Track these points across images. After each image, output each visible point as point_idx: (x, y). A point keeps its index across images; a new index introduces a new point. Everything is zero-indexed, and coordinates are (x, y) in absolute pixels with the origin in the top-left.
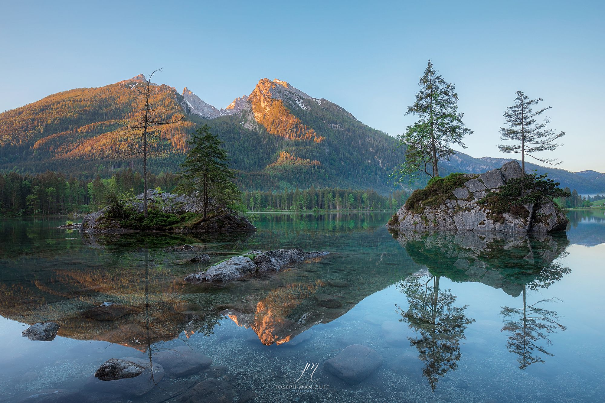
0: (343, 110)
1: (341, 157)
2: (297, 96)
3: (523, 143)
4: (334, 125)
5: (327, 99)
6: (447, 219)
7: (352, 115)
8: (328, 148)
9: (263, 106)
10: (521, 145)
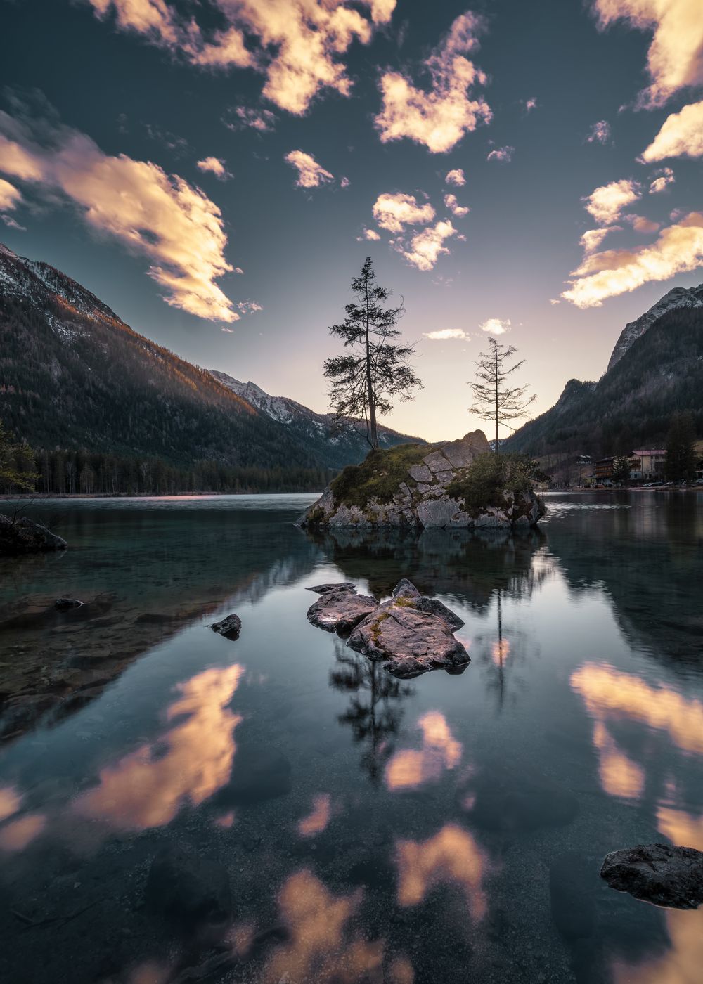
1: (87, 388)
3: (497, 407)
6: (405, 512)
8: (59, 369)
10: (494, 410)
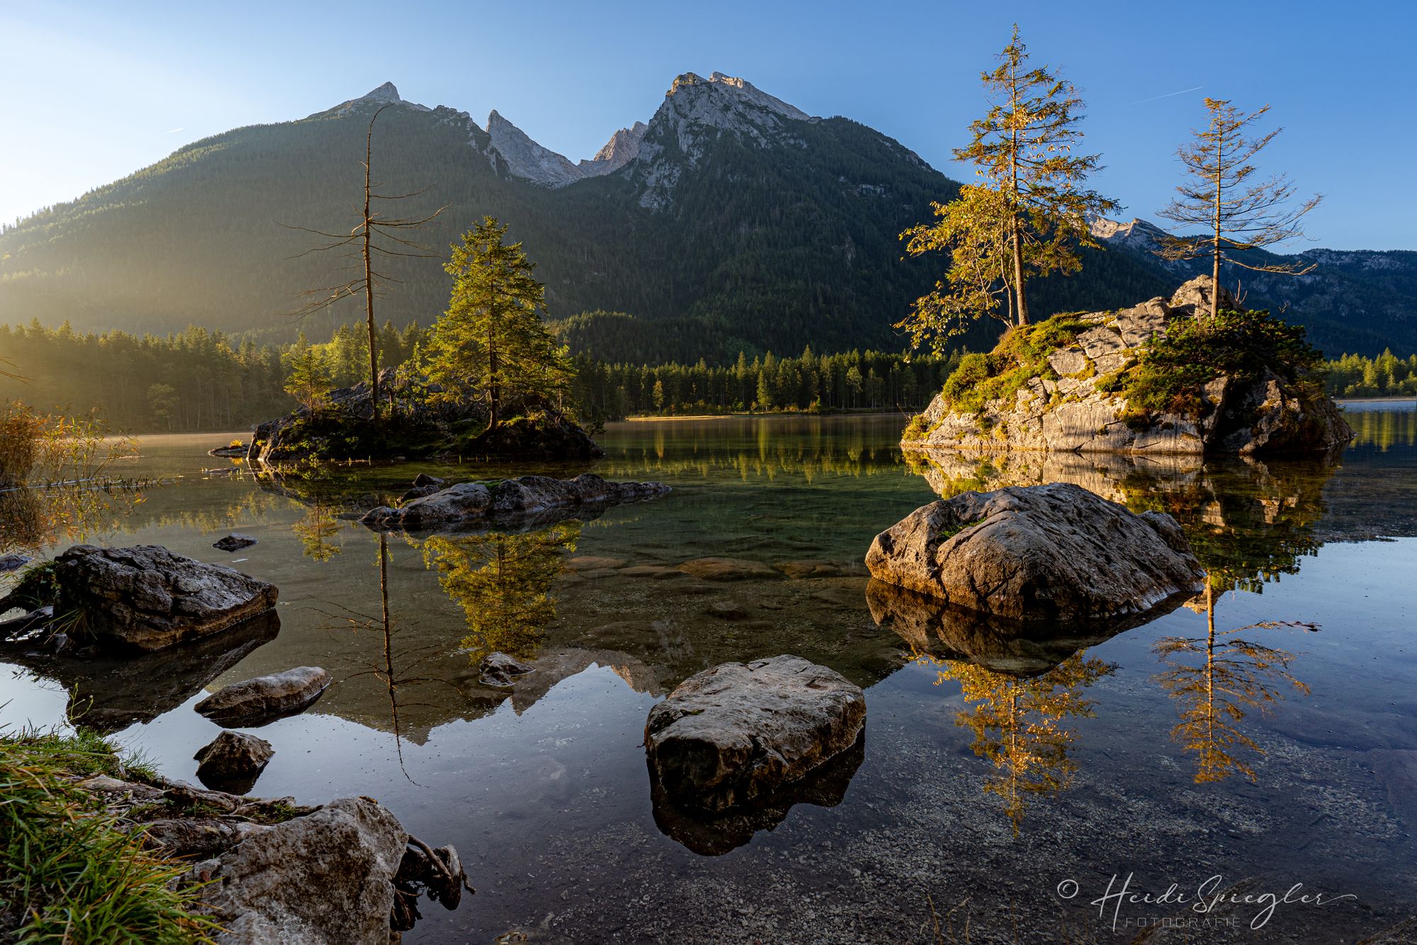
0: (894, 142)
2: (771, 115)
4: (869, 186)
5: (849, 118)
6: (1030, 423)
7: (917, 157)
8: (853, 249)
9: (685, 148)
